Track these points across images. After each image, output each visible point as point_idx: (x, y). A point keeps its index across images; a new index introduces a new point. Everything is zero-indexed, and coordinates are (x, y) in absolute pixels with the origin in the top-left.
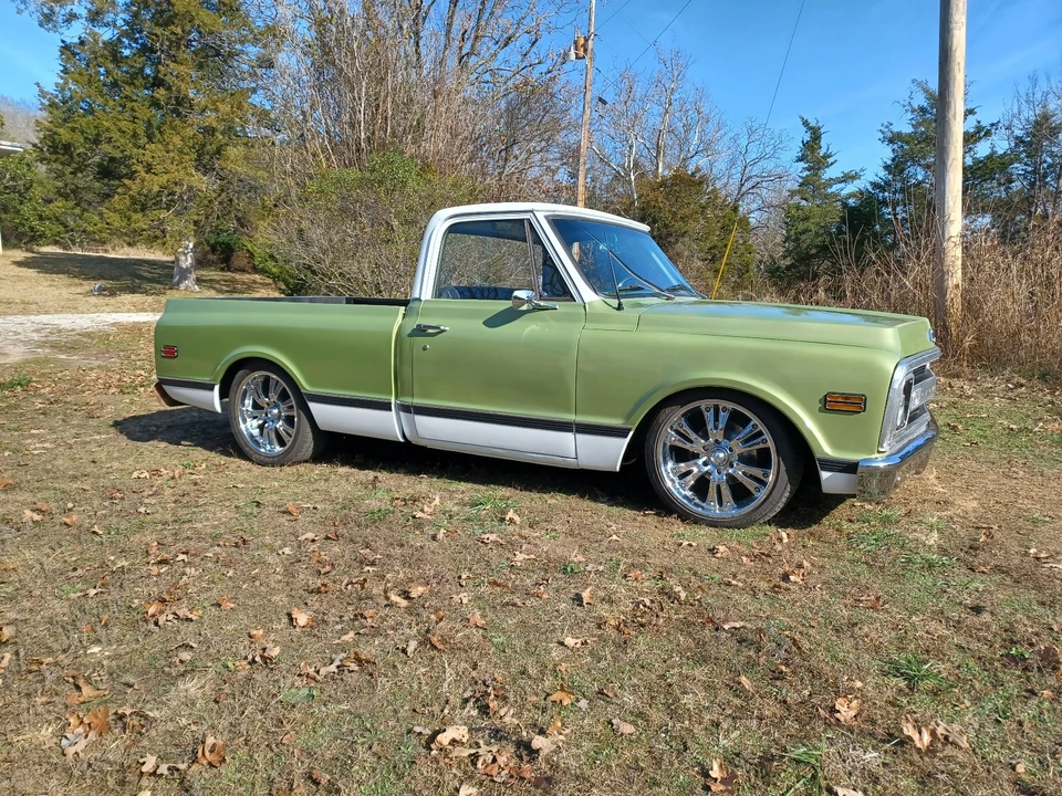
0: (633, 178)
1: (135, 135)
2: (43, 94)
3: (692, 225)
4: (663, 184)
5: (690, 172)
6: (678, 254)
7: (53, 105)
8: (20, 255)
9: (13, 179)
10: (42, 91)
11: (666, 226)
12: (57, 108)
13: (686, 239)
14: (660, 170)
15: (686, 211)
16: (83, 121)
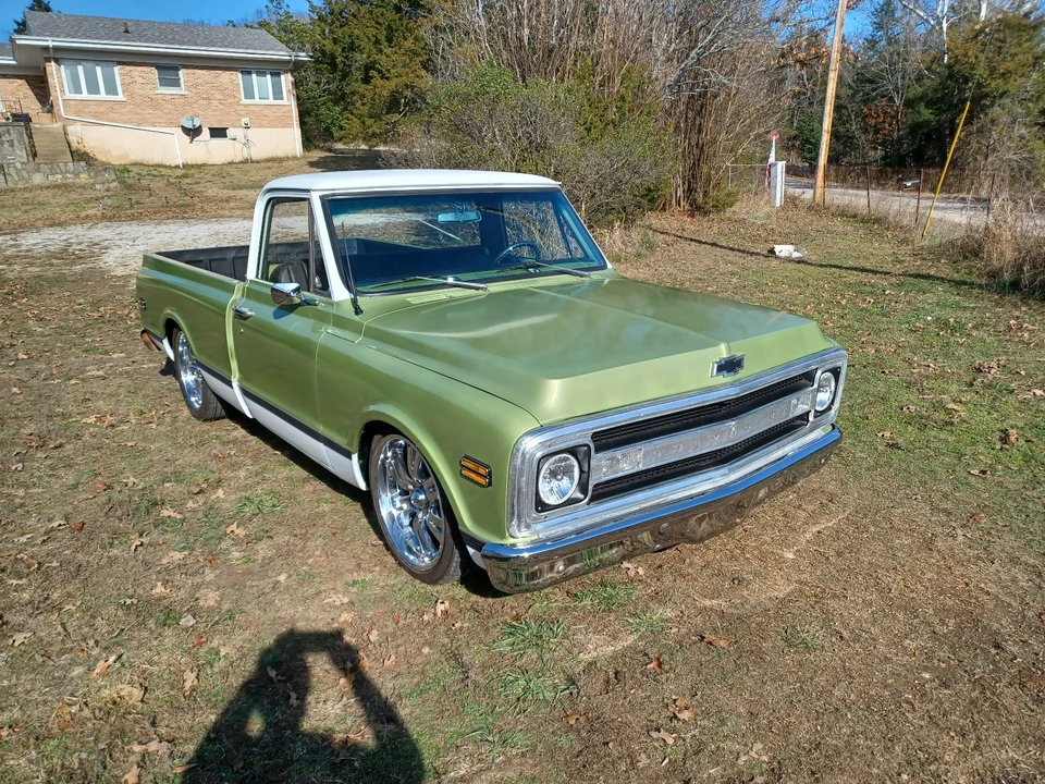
0: (945, 25)
1: (377, 42)
2: (313, 9)
3: (1013, 85)
4: (982, 31)
5: (1022, 13)
6: (993, 121)
7: (321, 19)
8: (316, 155)
9: (328, 83)
10: (312, 6)
11: (980, 85)
12: (325, 21)
13: (1007, 101)
14: (983, 13)
15: (1011, 65)
16: (339, 32)
